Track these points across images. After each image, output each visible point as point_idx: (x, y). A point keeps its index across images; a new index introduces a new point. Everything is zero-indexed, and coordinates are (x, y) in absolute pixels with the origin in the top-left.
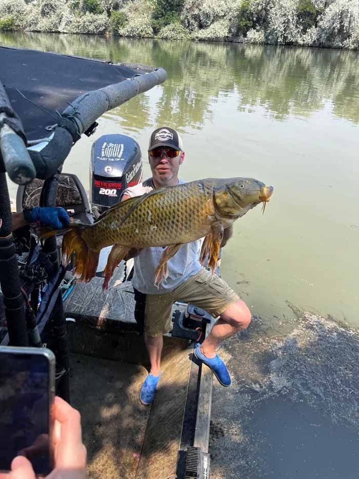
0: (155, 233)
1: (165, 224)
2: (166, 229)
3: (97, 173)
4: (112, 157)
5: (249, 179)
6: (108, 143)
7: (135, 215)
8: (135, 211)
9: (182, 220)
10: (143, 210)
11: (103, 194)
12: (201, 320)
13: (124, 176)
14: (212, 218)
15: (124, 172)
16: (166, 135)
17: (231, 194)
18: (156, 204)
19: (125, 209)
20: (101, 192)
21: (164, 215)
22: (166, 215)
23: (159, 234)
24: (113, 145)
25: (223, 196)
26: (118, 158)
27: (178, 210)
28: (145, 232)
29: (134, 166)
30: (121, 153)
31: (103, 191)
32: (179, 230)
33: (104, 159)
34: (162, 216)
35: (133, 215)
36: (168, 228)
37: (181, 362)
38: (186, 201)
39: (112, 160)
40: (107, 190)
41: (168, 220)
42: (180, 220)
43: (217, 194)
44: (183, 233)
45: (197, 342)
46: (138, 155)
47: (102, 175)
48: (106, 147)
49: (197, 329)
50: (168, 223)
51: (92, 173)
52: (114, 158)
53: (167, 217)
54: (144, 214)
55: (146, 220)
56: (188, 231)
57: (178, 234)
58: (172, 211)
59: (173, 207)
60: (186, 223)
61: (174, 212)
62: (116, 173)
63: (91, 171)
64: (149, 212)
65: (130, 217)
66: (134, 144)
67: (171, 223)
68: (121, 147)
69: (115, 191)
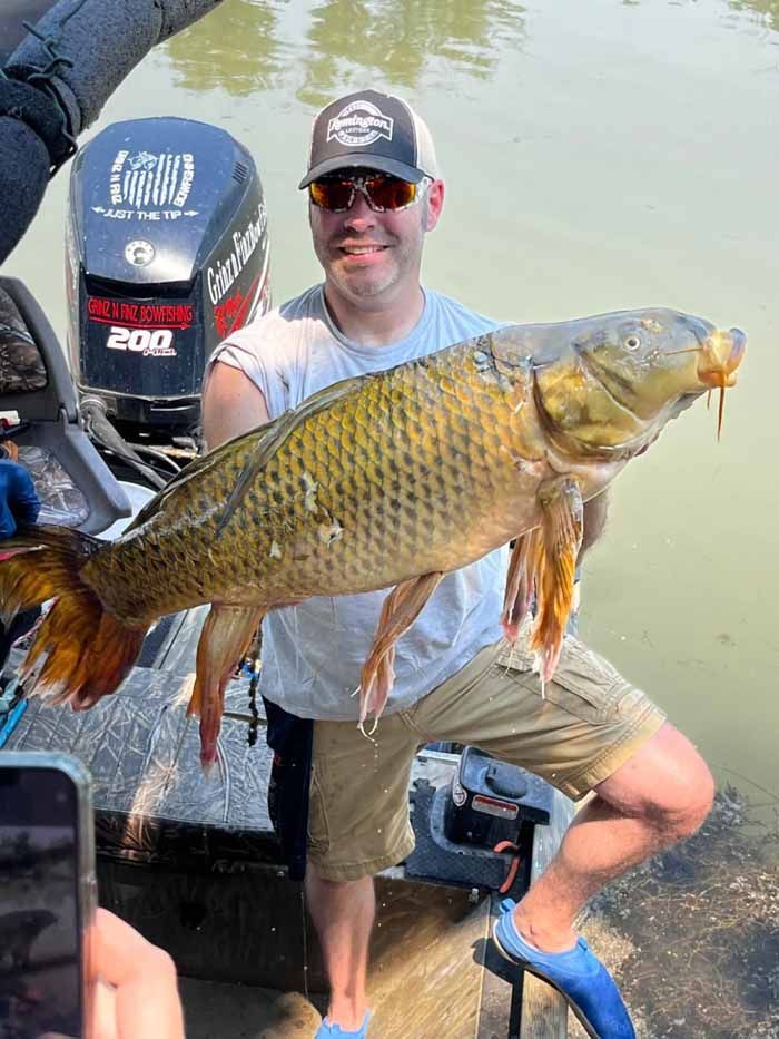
0: (337, 547)
1: (367, 513)
2: (375, 532)
3: (97, 269)
4: (150, 207)
5: (655, 316)
6: (133, 154)
7: (259, 494)
8: (257, 485)
9: (428, 490)
10: (283, 474)
11: (123, 347)
12: (513, 815)
13: (198, 279)
14: (538, 469)
15: (199, 261)
16: (365, 123)
17: (596, 375)
18: (326, 448)
19: (223, 477)
20: (112, 343)
21: (361, 484)
22: (367, 481)
23: (354, 552)
24: (152, 157)
25: (570, 384)
26: (175, 208)
27: (408, 460)
28: (303, 549)
29: (235, 236)
30: (185, 187)
31: (121, 338)
32: (421, 528)
33: (120, 215)
34: (354, 487)
35: (253, 498)
36: (380, 526)
37: (445, 971)
38: (434, 422)
39: (153, 216)
40: (137, 333)
41: (376, 498)
42: (420, 493)
43: (546, 382)
44: (437, 535)
45: (504, 896)
46: (250, 194)
47: (117, 278)
48: (126, 166)
49: (500, 847)
50: (380, 510)
51: (75, 271)
52: (157, 208)
53: (373, 490)
54: (290, 490)
55: (298, 508)
56: (452, 526)
57: (420, 544)
58: (385, 468)
59: (387, 451)
60: (444, 500)
61: (394, 468)
62: (170, 266)
63: (73, 261)
64: (306, 477)
65: (243, 507)
66: (231, 154)
67: (387, 507)
68: (182, 162)
69: (168, 335)
